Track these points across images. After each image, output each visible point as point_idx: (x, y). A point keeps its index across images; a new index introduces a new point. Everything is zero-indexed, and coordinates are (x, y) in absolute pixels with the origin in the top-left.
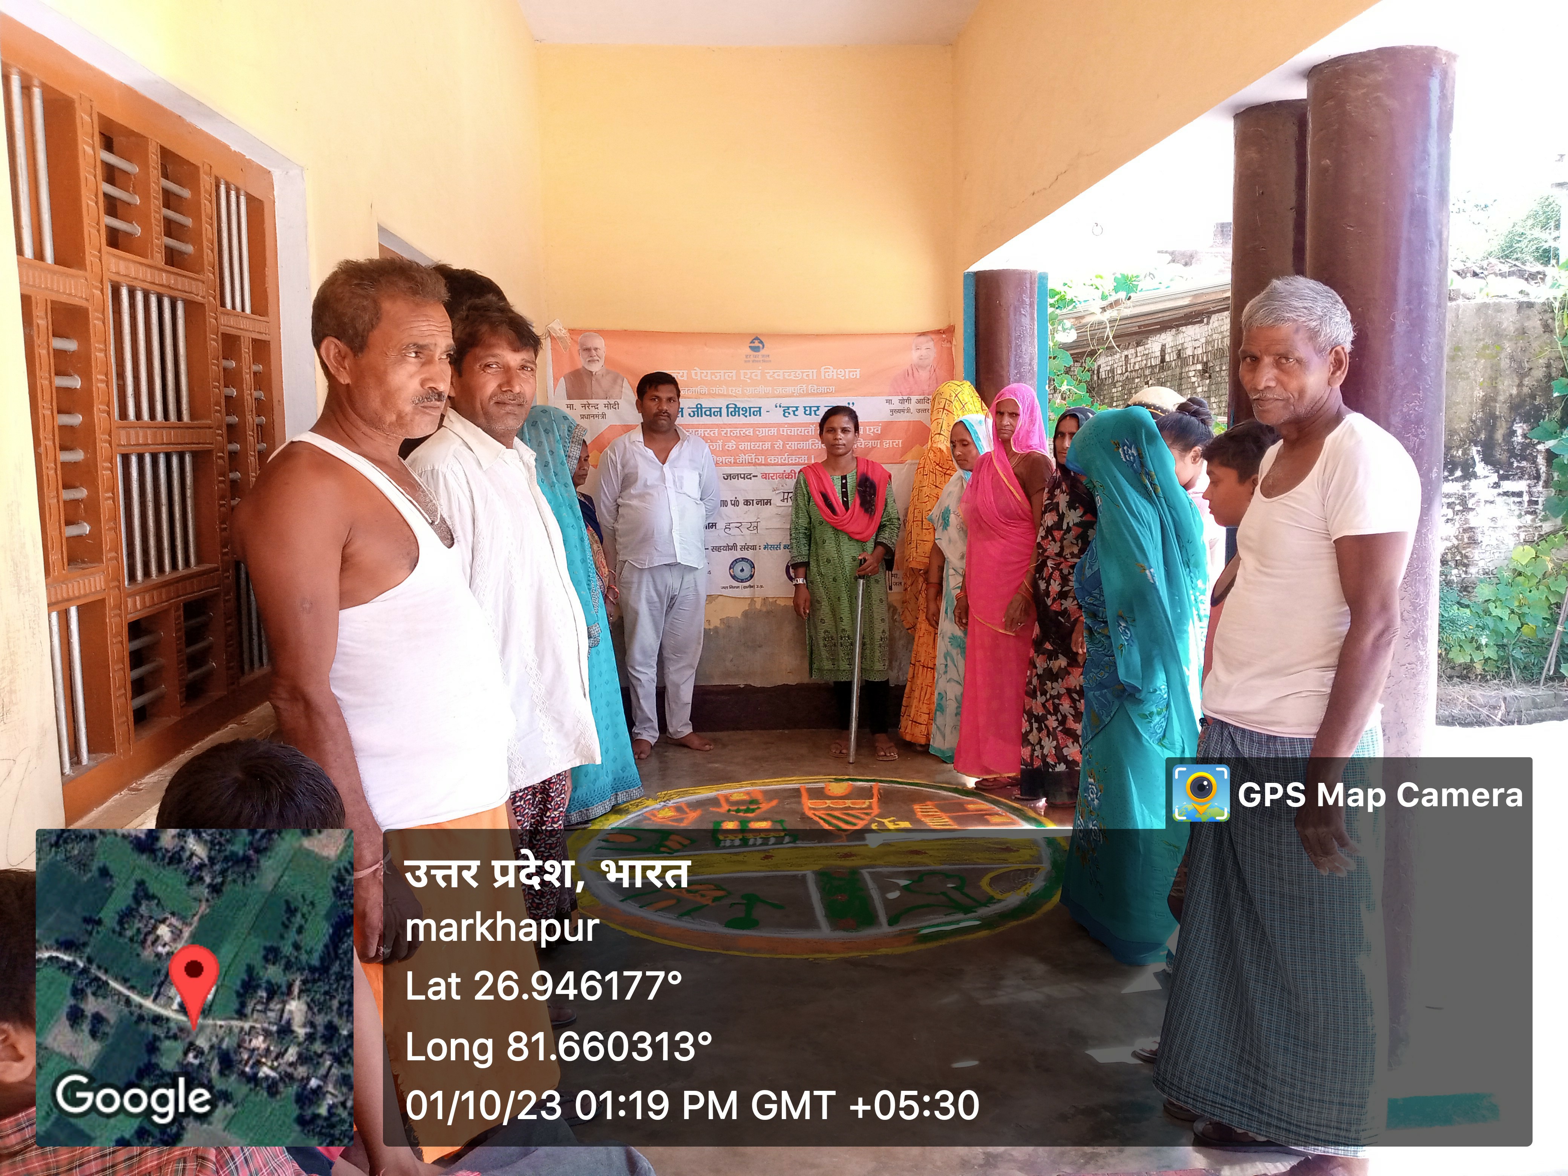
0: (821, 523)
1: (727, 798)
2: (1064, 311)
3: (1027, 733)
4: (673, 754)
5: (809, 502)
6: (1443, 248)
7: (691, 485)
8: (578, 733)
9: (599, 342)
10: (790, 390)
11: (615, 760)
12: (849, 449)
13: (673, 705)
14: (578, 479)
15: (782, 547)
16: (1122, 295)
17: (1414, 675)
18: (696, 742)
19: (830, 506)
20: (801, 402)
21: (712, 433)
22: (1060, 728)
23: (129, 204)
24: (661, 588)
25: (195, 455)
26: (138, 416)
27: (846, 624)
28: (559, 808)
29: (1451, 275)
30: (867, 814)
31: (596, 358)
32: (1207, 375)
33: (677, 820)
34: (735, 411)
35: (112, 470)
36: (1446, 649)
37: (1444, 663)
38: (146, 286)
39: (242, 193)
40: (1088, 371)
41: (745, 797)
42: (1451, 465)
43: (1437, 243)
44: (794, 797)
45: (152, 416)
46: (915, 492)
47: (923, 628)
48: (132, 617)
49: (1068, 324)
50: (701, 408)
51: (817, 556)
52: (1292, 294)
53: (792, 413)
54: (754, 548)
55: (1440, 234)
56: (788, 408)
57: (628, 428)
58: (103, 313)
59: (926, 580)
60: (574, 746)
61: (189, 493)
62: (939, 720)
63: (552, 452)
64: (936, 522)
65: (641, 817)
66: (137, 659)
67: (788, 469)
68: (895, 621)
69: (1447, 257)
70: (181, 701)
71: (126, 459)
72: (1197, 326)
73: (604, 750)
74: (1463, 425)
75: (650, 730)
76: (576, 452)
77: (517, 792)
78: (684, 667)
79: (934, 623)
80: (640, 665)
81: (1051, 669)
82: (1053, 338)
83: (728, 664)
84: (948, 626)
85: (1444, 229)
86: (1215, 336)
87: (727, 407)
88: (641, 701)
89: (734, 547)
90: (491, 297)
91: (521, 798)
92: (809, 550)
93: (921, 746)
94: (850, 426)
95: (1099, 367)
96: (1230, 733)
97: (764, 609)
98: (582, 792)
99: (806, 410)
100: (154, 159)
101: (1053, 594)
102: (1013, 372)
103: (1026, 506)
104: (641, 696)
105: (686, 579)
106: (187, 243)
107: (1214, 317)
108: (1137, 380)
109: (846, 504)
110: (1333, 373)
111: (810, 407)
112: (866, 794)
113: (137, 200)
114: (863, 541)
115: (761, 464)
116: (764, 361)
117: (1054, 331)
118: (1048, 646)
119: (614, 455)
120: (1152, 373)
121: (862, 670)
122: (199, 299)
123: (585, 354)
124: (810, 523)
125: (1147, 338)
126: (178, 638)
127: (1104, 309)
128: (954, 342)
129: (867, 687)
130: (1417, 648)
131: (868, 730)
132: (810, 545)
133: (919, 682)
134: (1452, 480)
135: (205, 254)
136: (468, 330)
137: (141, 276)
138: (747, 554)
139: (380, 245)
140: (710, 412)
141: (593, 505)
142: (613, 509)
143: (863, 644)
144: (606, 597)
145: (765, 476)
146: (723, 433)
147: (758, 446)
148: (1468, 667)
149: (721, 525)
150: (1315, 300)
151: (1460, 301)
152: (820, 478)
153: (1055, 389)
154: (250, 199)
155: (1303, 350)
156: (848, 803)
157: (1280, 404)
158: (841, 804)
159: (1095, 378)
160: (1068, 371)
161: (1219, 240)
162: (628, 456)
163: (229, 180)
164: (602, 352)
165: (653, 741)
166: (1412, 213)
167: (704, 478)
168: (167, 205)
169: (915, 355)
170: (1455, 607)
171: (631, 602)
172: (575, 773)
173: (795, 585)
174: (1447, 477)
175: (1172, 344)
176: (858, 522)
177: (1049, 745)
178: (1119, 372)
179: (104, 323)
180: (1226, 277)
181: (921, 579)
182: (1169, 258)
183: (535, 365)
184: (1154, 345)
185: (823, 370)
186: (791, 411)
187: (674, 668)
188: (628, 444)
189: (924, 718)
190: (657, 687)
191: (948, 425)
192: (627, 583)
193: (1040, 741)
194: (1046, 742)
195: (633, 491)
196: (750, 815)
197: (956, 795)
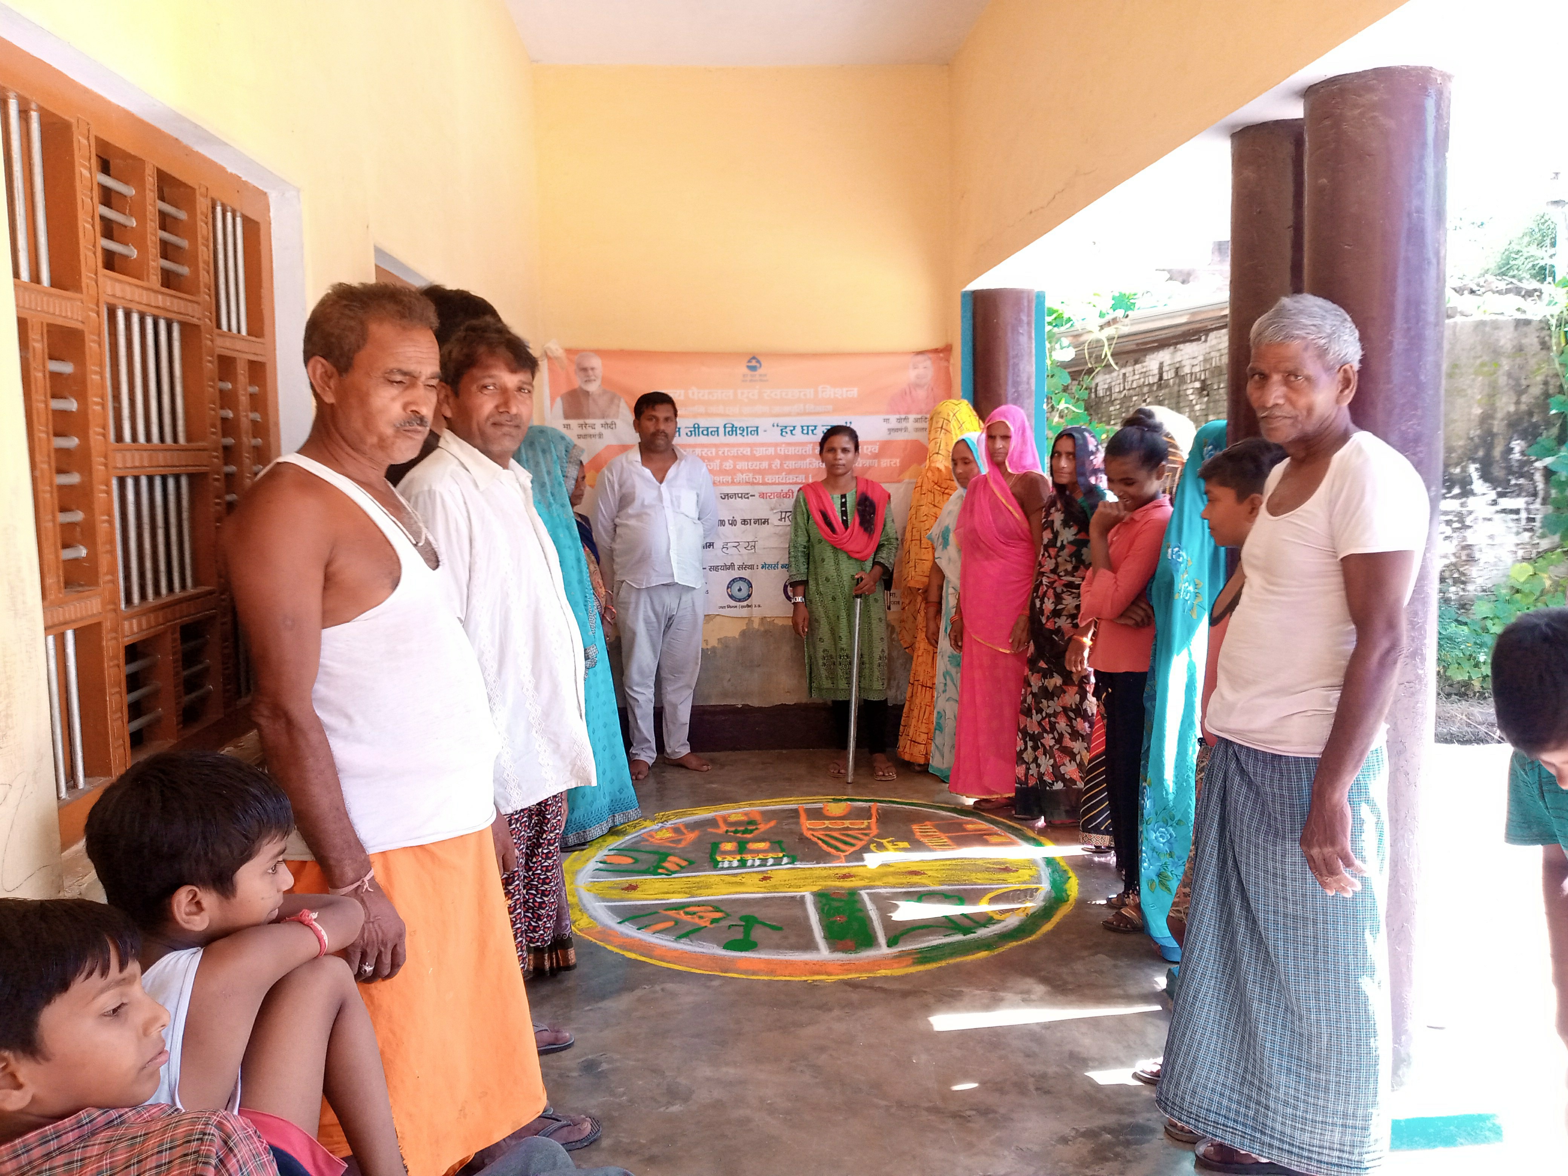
0: (820, 541)
1: (725, 819)
2: (1062, 329)
3: (1022, 752)
4: (672, 775)
5: (808, 520)
6: (1441, 266)
7: (689, 505)
8: (574, 754)
9: (596, 362)
10: (786, 409)
11: (612, 781)
12: (848, 468)
13: (671, 726)
14: (575, 499)
15: (780, 566)
16: (1120, 313)
17: (1413, 694)
18: (694, 762)
19: (829, 524)
20: (799, 421)
21: (709, 453)
22: (1057, 747)
23: (126, 227)
24: (659, 609)
25: (191, 476)
26: (134, 438)
27: (844, 644)
28: (555, 829)
29: (1449, 293)
30: (866, 835)
31: (593, 378)
32: (1205, 393)
33: (673, 842)
34: (733, 430)
35: (109, 492)
36: (1444, 666)
37: (1443, 680)
38: (143, 308)
39: (238, 214)
40: (1086, 389)
41: (743, 818)
42: (1449, 482)
43: (1434, 261)
44: (792, 817)
45: (148, 438)
46: (913, 511)
47: (922, 647)
48: (128, 641)
49: (1065, 341)
50: (699, 427)
51: (816, 574)
52: (1301, 312)
53: (789, 432)
54: (751, 567)
55: (1437, 253)
56: (786, 427)
57: (625, 448)
58: (99, 335)
59: (926, 600)
60: (570, 768)
61: (185, 515)
62: (938, 740)
63: (549, 473)
64: (936, 540)
65: (638, 838)
66: (133, 682)
67: (786, 488)
68: (892, 640)
69: (1444, 275)
70: (178, 725)
71: (122, 482)
72: (1195, 344)
73: (601, 772)
74: (1461, 443)
75: (647, 751)
76: (573, 472)
77: (512, 815)
78: (681, 687)
79: (933, 642)
80: (638, 685)
81: (1046, 688)
82: (1051, 356)
83: (725, 684)
84: (944, 644)
85: (1441, 248)
86: (1213, 354)
87: (725, 427)
88: (639, 721)
89: (732, 566)
90: (489, 319)
91: (517, 820)
92: (808, 568)
93: (920, 765)
94: (850, 446)
95: (1097, 385)
96: (1234, 751)
97: (762, 629)
98: (579, 814)
99: (803, 430)
100: (151, 181)
101: (1047, 612)
102: (1011, 390)
103: (1025, 525)
104: (638, 717)
105: (684, 598)
106: (183, 265)
107: (1212, 335)
108: (1135, 398)
109: (845, 523)
110: (1342, 391)
111: (808, 427)
112: (864, 814)
113: (133, 223)
114: (862, 560)
115: (758, 484)
116: (761, 380)
117: (1052, 349)
118: (1043, 665)
119: (610, 476)
120: (1150, 392)
121: (860, 688)
122: (195, 321)
123: (582, 374)
124: (809, 541)
125: (1145, 356)
126: (175, 661)
127: (1102, 327)
128: (952, 361)
129: (865, 706)
130: (1415, 667)
131: (867, 750)
132: (808, 564)
133: (918, 701)
134: (1452, 497)
135: (201, 276)
136: (465, 350)
137: (137, 298)
138: (745, 574)
139: (377, 266)
140: (708, 432)
141: (589, 524)
142: (610, 528)
143: (861, 663)
144: (603, 618)
145: (763, 495)
146: (720, 453)
147: (756, 465)
148: (1467, 684)
149: (718, 545)
150: (1323, 318)
151: (1458, 319)
152: (820, 497)
153: (1053, 407)
154: (246, 220)
155: (1312, 368)
156: (847, 823)
157: (1288, 422)
158: (839, 825)
159: (1093, 395)
160: (1066, 389)
161: (1217, 258)
162: (625, 476)
163: (225, 201)
164: (599, 371)
165: (650, 762)
166: (1409, 230)
167: (702, 497)
168: (163, 227)
169: (912, 375)
170: (1453, 625)
171: (629, 622)
172: (572, 795)
173: (794, 603)
174: (1444, 495)
175: (1169, 362)
176: (857, 540)
177: (1046, 764)
178: (1117, 390)
179: (100, 345)
180: (1225, 295)
181: (919, 599)
182: (1168, 276)
183: (533, 387)
184: (1152, 363)
185: (820, 389)
186: (788, 430)
187: (672, 688)
188: (625, 464)
189: (922, 738)
190: (654, 708)
191: (947, 445)
192: (625, 603)
193: (1036, 759)
194: (1042, 760)
195: (630, 511)
196: (749, 836)
197: (955, 815)
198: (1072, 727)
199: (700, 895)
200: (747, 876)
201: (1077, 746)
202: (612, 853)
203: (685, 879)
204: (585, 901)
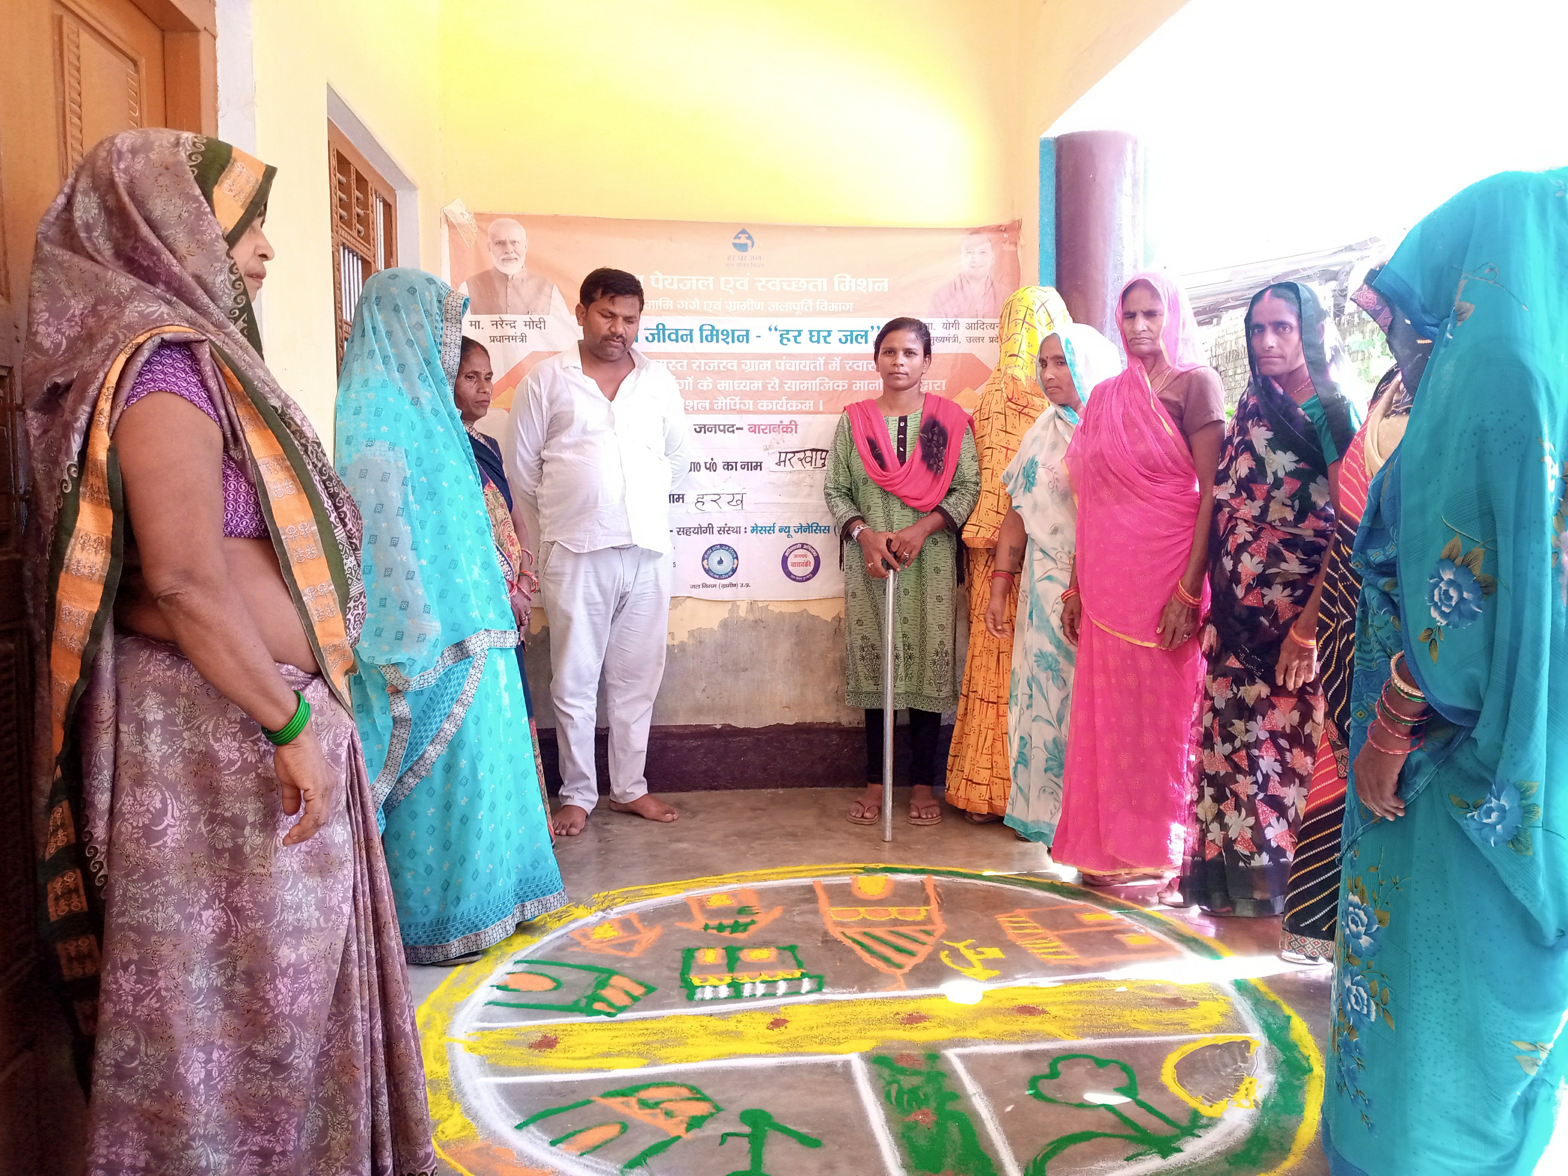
0: (865, 481)
1: (702, 903)
4: (620, 827)
5: (851, 451)
9: (518, 233)
10: (788, 307)
11: (520, 850)
13: (620, 755)
15: (777, 529)
18: (653, 809)
19: (879, 458)
20: (807, 324)
21: (678, 366)
22: (1261, 796)
24: (607, 583)
30: (928, 933)
31: (514, 255)
33: (620, 947)
34: (713, 335)
41: (730, 903)
44: (807, 901)
50: (664, 329)
53: (792, 339)
54: (737, 531)
56: (788, 332)
59: (991, 569)
63: (411, 343)
64: (1013, 481)
65: (564, 940)
67: (786, 419)
75: (585, 792)
78: (636, 697)
80: (572, 695)
81: (1242, 700)
83: (698, 694)
84: (1033, 638)
87: (701, 330)
88: (573, 748)
89: (710, 529)
97: (751, 618)
99: (812, 336)
101: (1246, 579)
105: (644, 568)
109: (902, 455)
111: (819, 332)
114: (921, 511)
115: (748, 412)
116: (754, 265)
118: (1233, 663)
119: (537, 386)
123: (498, 249)
124: (851, 481)
128: (1022, 241)
133: (974, 722)
138: (724, 539)
140: (677, 336)
142: (534, 463)
145: (754, 429)
146: (695, 366)
147: (745, 385)
149: (690, 498)
152: (869, 420)
156: (894, 912)
158: (882, 915)
162: (558, 387)
164: (522, 247)
165: (589, 808)
167: (669, 426)
169: (963, 263)
176: (915, 480)
177: (1239, 824)
185: (836, 279)
186: (791, 335)
187: (622, 700)
188: (559, 371)
189: (983, 776)
190: (596, 729)
191: (1030, 345)
192: (556, 574)
193: (1220, 816)
194: (1231, 817)
195: (565, 439)
196: (741, 936)
197: (1057, 897)
198: (1283, 762)
199: (666, 1060)
200: (746, 1019)
201: (1292, 795)
202: (520, 968)
203: (639, 1025)
204: (462, 1074)
